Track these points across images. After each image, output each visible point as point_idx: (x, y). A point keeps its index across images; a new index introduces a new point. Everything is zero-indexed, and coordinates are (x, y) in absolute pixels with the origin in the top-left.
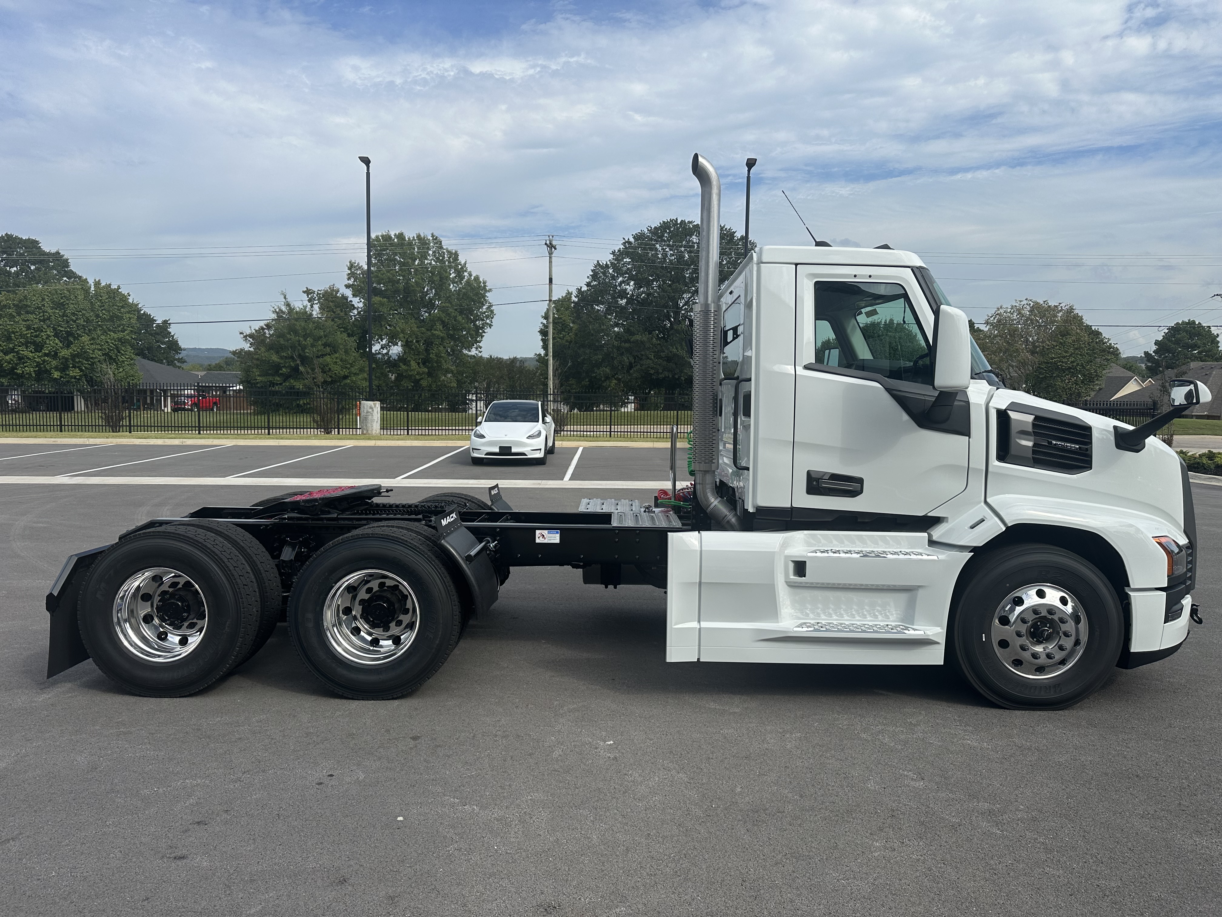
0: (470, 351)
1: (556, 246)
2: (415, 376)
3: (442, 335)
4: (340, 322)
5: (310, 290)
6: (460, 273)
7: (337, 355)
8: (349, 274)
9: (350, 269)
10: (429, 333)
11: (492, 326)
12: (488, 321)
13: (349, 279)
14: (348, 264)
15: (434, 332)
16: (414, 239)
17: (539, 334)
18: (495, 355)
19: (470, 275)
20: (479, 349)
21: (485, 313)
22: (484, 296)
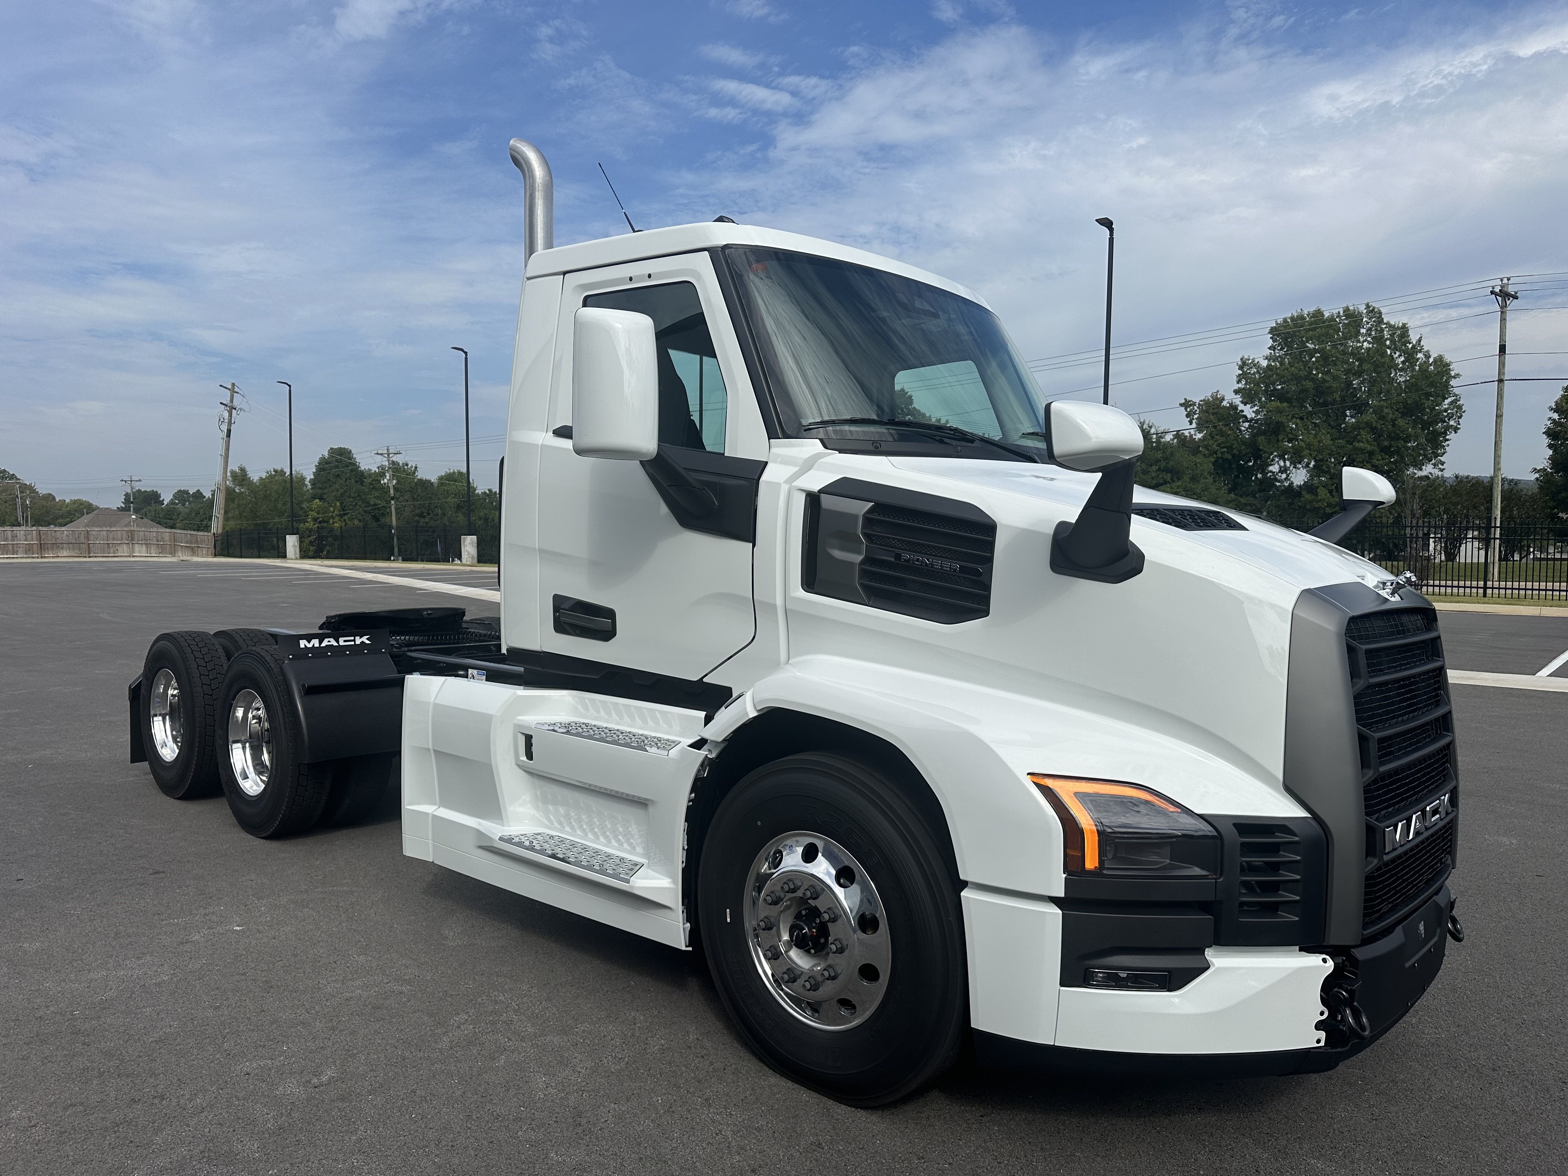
0: (1421, 469)
1: (1516, 293)
2: (1324, 509)
3: (1369, 448)
4: (1222, 439)
5: (1190, 401)
6: (1411, 356)
7: (1179, 483)
8: (1240, 375)
9: (1241, 368)
10: (1350, 447)
11: (1459, 429)
12: (1452, 423)
13: (1239, 382)
14: (1240, 363)
15: (1357, 445)
16: (1339, 316)
17: (1545, 436)
18: (1463, 473)
19: (1427, 356)
20: (1440, 466)
21: (1446, 411)
22: (1446, 385)
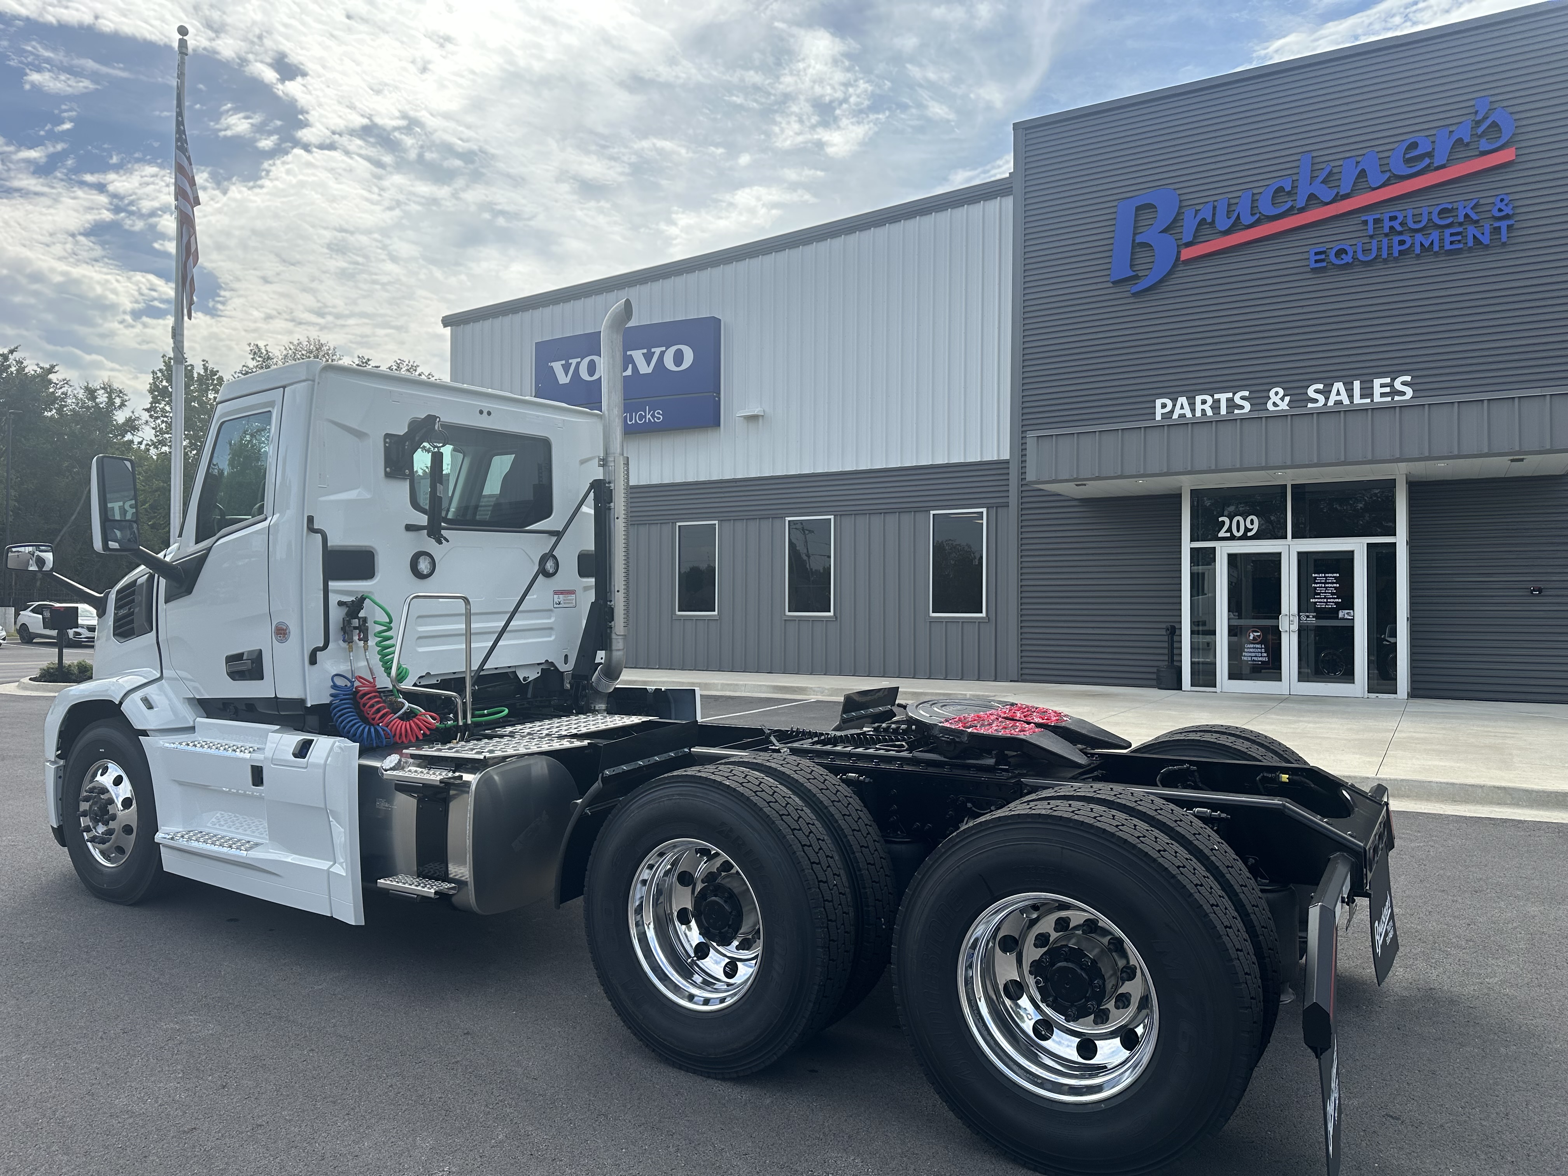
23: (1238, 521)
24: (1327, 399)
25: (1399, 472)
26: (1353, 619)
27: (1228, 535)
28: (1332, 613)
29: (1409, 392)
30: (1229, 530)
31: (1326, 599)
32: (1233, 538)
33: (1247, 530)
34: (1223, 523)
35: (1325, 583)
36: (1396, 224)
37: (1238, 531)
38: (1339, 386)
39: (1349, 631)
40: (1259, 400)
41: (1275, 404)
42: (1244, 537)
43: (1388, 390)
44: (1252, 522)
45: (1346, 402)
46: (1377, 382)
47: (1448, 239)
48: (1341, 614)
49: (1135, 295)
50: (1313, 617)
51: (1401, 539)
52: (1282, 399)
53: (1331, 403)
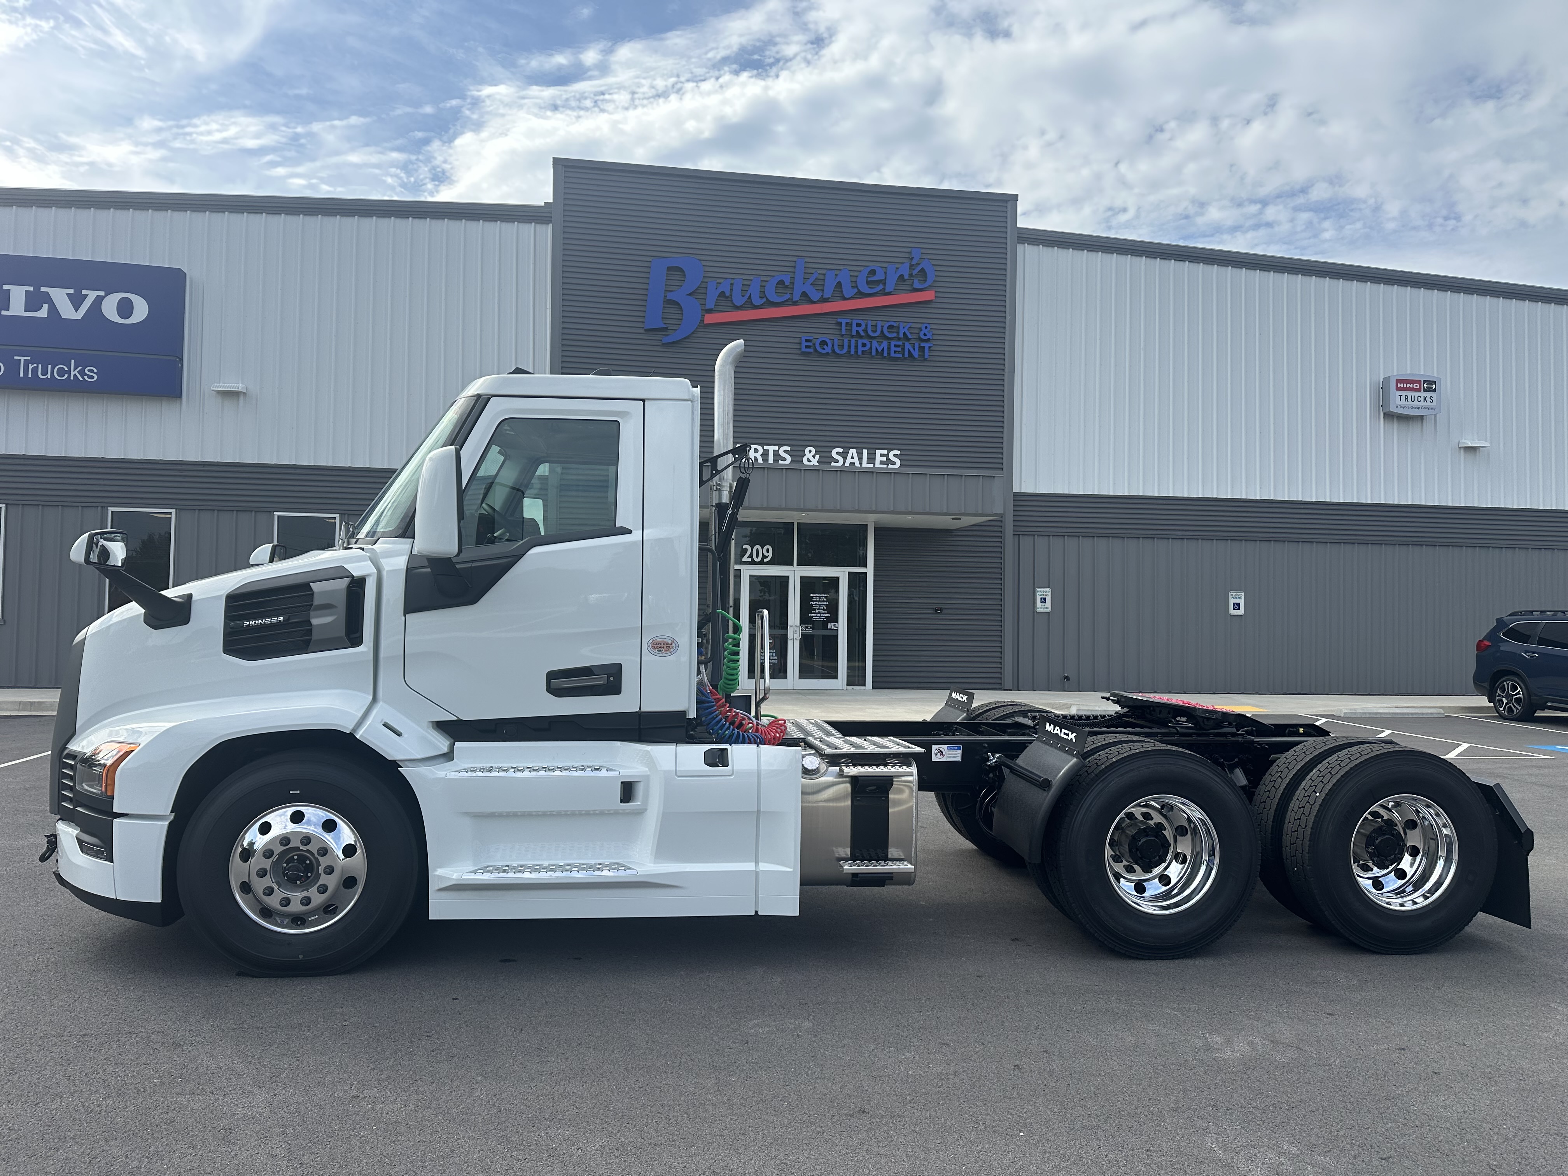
23: (757, 549)
24: (845, 458)
25: (870, 520)
26: (837, 630)
27: (750, 560)
28: (824, 625)
29: (898, 463)
30: (751, 556)
31: (820, 615)
32: (753, 563)
33: (764, 557)
34: (746, 550)
35: (819, 601)
36: (860, 329)
37: (757, 557)
38: (853, 451)
39: (833, 639)
40: (796, 456)
41: (809, 461)
42: (762, 563)
43: (884, 459)
44: (768, 551)
45: (857, 465)
46: (878, 452)
47: (893, 349)
48: (830, 625)
49: (665, 345)
50: (811, 628)
51: (870, 570)
52: (814, 456)
53: (847, 464)
